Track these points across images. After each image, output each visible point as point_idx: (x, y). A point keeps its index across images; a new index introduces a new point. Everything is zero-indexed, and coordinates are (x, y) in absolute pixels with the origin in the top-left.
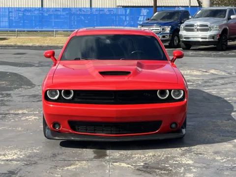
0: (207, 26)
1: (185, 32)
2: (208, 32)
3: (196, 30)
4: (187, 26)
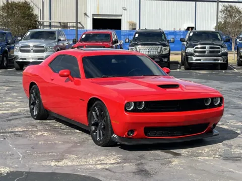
0: (43, 47)
1: (20, 53)
2: (45, 53)
3: (32, 51)
4: (22, 47)
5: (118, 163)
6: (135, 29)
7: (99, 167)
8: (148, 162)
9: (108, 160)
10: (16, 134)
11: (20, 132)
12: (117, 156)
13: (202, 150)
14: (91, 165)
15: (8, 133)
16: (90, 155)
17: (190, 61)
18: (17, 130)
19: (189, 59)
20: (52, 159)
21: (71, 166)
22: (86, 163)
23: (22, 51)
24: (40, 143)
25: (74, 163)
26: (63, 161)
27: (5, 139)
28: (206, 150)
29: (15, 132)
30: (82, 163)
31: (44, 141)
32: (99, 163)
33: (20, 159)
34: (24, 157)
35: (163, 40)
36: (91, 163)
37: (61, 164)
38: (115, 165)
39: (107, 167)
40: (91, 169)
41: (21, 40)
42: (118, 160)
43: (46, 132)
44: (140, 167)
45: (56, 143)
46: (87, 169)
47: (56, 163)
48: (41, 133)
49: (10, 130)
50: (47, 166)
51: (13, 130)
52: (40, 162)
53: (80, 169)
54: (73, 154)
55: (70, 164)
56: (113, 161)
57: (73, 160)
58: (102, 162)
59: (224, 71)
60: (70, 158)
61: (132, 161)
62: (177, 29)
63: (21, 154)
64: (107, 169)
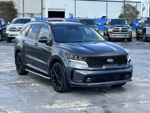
3: (17, 30)
4: (11, 28)
5: (90, 106)
6: (73, 17)
7: (79, 109)
8: (109, 105)
9: (83, 104)
10: (19, 86)
11: (21, 84)
12: (88, 101)
13: (140, 96)
14: (73, 108)
15: (13, 85)
16: (70, 100)
17: (110, 37)
18: (18, 82)
19: (110, 35)
20: (46, 103)
21: (60, 109)
22: (69, 107)
23: (11, 31)
24: (35, 91)
25: (61, 106)
26: (54, 105)
27: (12, 89)
28: (142, 96)
29: (17, 84)
30: (66, 107)
31: (37, 90)
32: (77, 106)
33: (26, 104)
34: (27, 102)
35: (94, 24)
36: (73, 106)
37: (53, 107)
38: (89, 108)
39: (84, 109)
40: (74, 111)
41: (10, 24)
42: (89, 104)
43: (37, 83)
44: (105, 109)
45: (45, 92)
46: (72, 111)
47: (50, 107)
48: (34, 85)
49: (14, 82)
50: (44, 109)
51: (16, 83)
52: (39, 106)
53: (67, 111)
54: (59, 100)
55: (59, 107)
56: (86, 105)
57: (60, 104)
58: (80, 105)
59: (130, 43)
60: (58, 103)
61: (99, 104)
62: (97, 18)
63: (25, 100)
64: (84, 111)
